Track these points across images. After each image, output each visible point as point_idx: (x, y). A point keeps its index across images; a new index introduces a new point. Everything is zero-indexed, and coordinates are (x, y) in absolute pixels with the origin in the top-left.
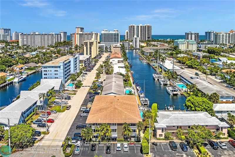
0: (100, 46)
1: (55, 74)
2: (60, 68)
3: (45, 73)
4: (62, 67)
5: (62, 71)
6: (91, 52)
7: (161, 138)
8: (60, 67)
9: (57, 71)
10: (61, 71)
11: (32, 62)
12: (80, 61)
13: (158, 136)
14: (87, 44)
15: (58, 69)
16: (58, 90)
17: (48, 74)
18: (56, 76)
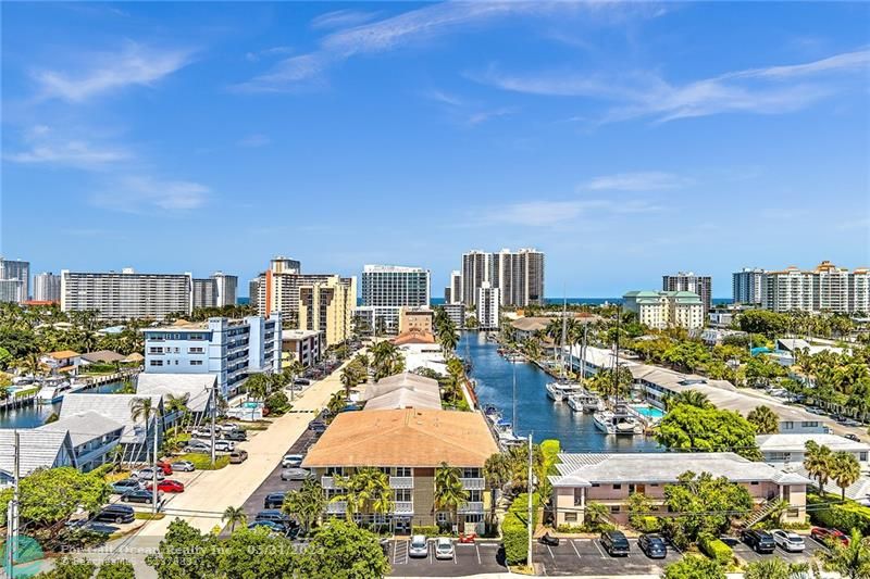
0: (358, 312)
1: (193, 362)
2: (211, 341)
3: (157, 357)
5: (218, 352)
6: (325, 324)
7: (573, 525)
9: (200, 349)
10: (214, 350)
11: (106, 349)
12: (284, 342)
13: (561, 520)
14: (311, 296)
15: (203, 344)
16: (200, 413)
17: (165, 363)
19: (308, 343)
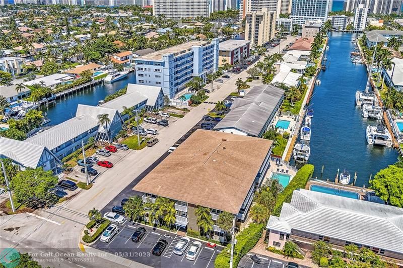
0: (283, 22)
1: (156, 76)
2: (164, 66)
3: (141, 73)
4: (167, 65)
5: (167, 72)
6: (258, 34)
7: (277, 248)
8: (163, 64)
9: (159, 70)
10: (165, 71)
11: (149, 47)
12: (220, 51)
13: (271, 244)
14: (251, 19)
15: (160, 68)
16: (152, 107)
17: (144, 75)
18: (158, 80)
19: (239, 50)
